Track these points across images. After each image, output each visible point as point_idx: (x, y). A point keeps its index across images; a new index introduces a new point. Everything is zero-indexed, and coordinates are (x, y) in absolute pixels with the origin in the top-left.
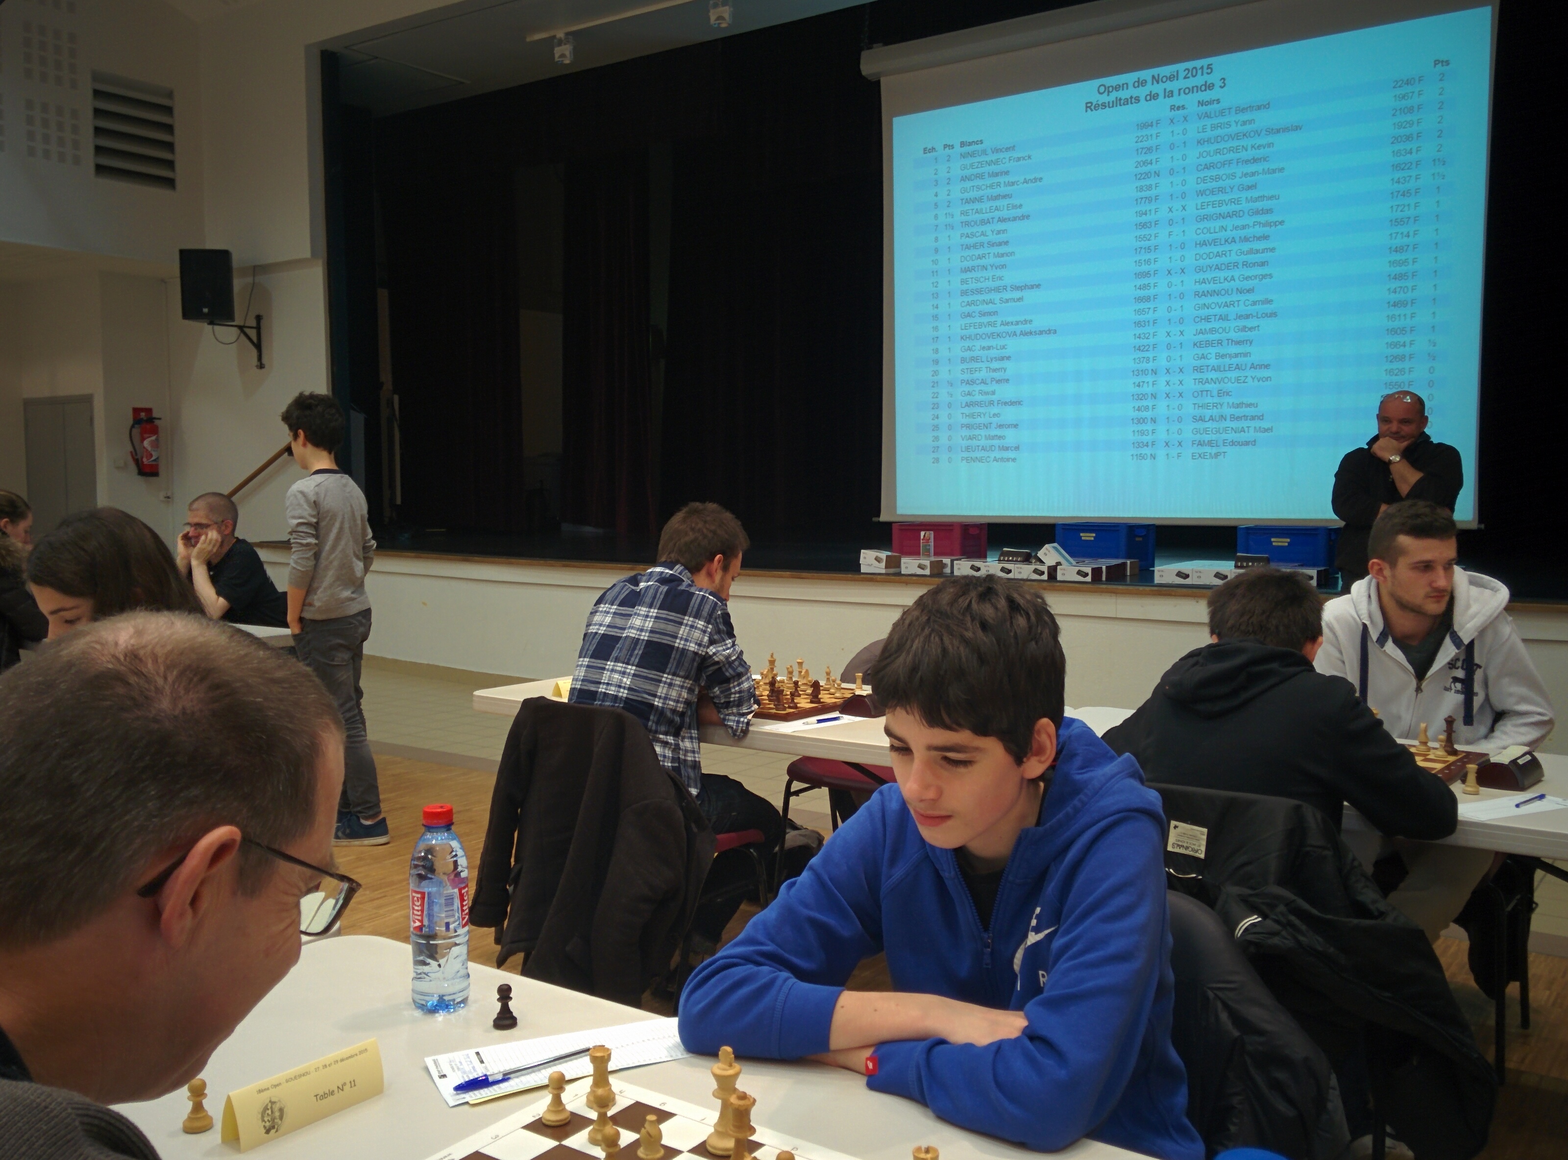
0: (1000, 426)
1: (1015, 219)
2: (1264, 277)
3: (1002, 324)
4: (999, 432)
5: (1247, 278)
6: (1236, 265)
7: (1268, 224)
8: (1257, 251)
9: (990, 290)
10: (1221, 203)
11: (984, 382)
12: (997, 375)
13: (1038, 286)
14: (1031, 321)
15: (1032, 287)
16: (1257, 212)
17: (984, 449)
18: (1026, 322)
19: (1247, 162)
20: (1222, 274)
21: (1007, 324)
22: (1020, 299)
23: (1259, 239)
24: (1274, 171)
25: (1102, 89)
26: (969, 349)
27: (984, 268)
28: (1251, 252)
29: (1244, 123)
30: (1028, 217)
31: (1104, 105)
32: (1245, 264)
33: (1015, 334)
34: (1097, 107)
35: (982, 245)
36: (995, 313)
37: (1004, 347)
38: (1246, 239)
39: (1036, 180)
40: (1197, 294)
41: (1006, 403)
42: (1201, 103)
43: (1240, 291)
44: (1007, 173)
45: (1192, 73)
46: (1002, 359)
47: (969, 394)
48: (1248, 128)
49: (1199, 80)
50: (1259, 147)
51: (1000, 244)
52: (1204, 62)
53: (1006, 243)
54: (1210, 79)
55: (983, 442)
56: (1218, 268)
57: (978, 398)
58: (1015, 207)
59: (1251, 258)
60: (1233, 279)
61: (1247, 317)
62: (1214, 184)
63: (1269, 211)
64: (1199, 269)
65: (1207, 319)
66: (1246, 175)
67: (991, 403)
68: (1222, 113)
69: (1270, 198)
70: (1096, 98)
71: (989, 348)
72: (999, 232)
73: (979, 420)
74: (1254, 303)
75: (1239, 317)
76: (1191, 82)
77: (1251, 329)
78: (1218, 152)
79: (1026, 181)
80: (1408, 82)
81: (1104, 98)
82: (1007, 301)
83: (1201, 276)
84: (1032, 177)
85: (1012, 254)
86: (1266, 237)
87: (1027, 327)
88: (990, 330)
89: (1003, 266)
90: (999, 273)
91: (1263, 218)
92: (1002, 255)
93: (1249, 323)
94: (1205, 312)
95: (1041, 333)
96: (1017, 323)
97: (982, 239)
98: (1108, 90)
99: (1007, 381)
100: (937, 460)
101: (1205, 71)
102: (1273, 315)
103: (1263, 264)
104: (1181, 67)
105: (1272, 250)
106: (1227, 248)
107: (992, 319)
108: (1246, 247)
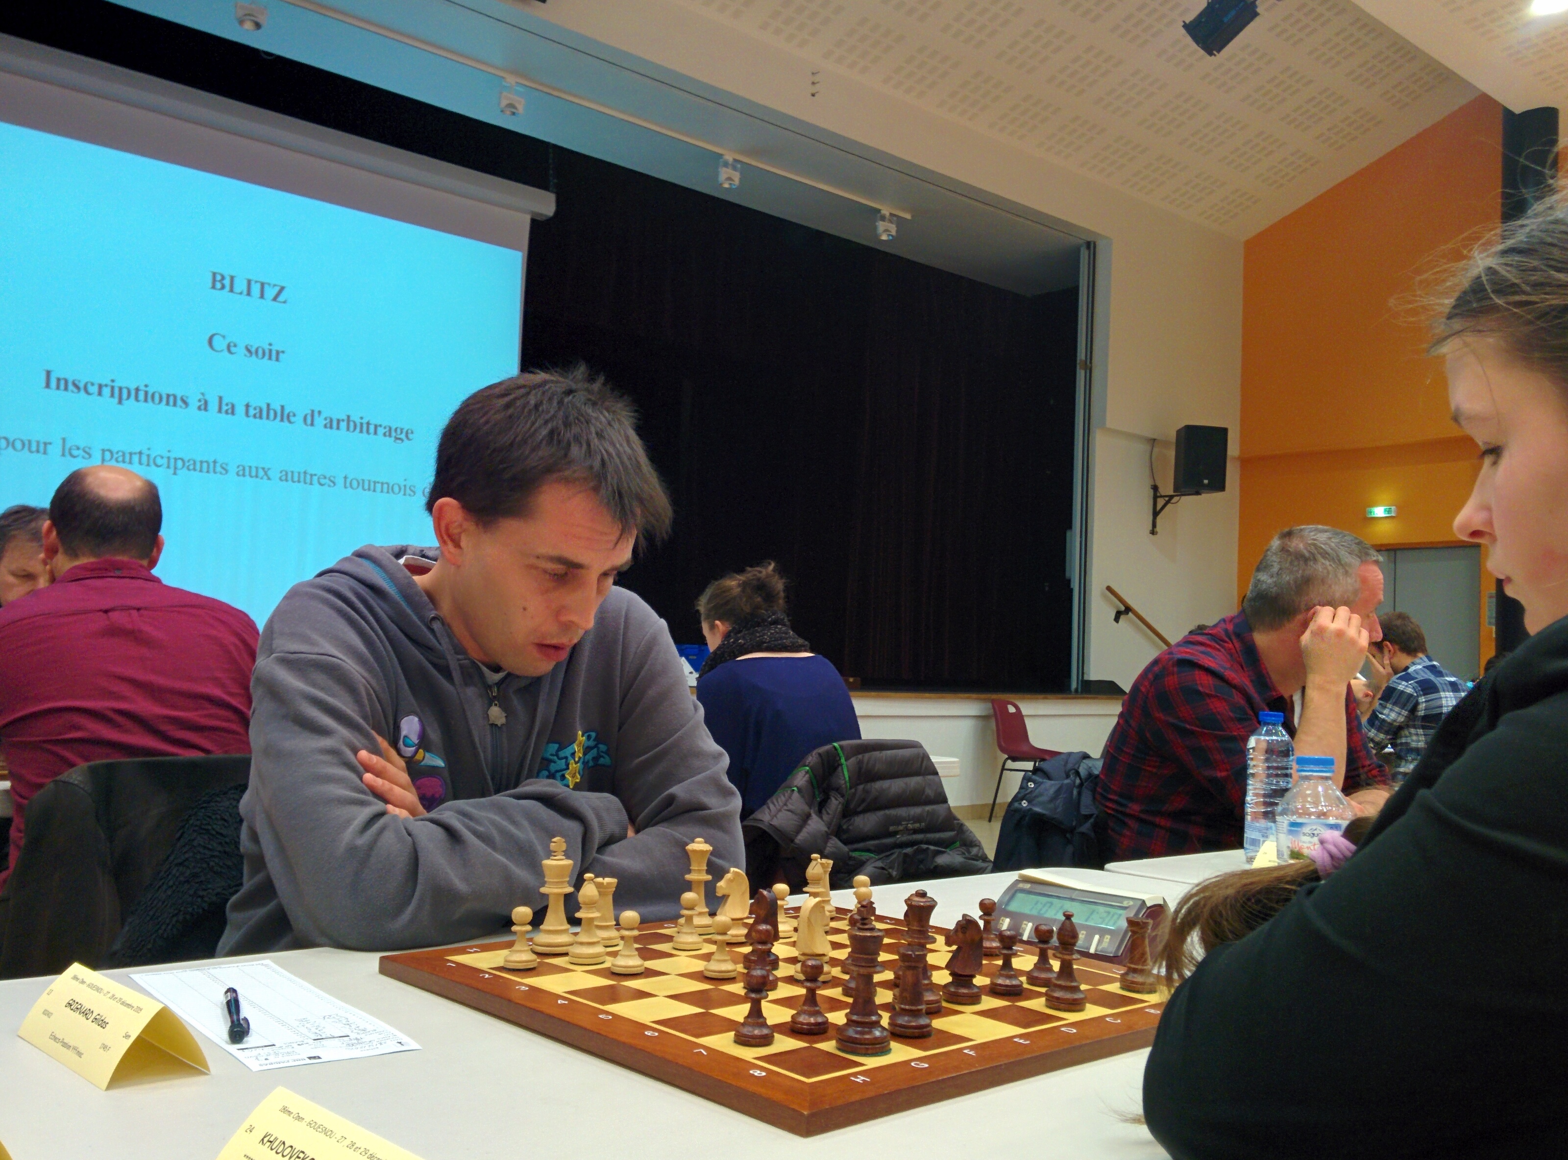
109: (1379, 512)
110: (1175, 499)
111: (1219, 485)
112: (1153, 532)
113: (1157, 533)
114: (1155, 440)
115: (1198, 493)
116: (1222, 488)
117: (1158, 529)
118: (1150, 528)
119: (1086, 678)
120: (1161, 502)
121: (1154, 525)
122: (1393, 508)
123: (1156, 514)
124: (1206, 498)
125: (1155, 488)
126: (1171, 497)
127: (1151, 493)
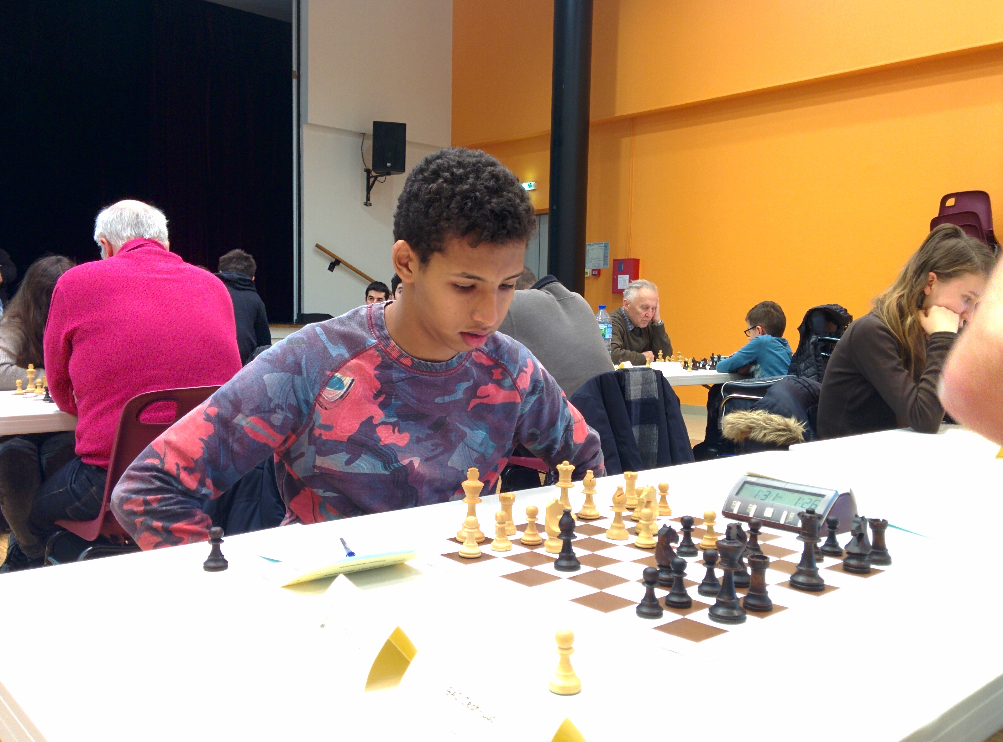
110: (379, 179)
111: (400, 166)
112: (367, 203)
113: (370, 205)
114: (364, 134)
115: (389, 174)
116: (402, 169)
117: (372, 200)
118: (365, 200)
119: (302, 313)
120: (372, 180)
121: (368, 199)
122: (533, 183)
123: (369, 188)
124: (395, 177)
125: (368, 171)
126: (376, 178)
127: (365, 174)
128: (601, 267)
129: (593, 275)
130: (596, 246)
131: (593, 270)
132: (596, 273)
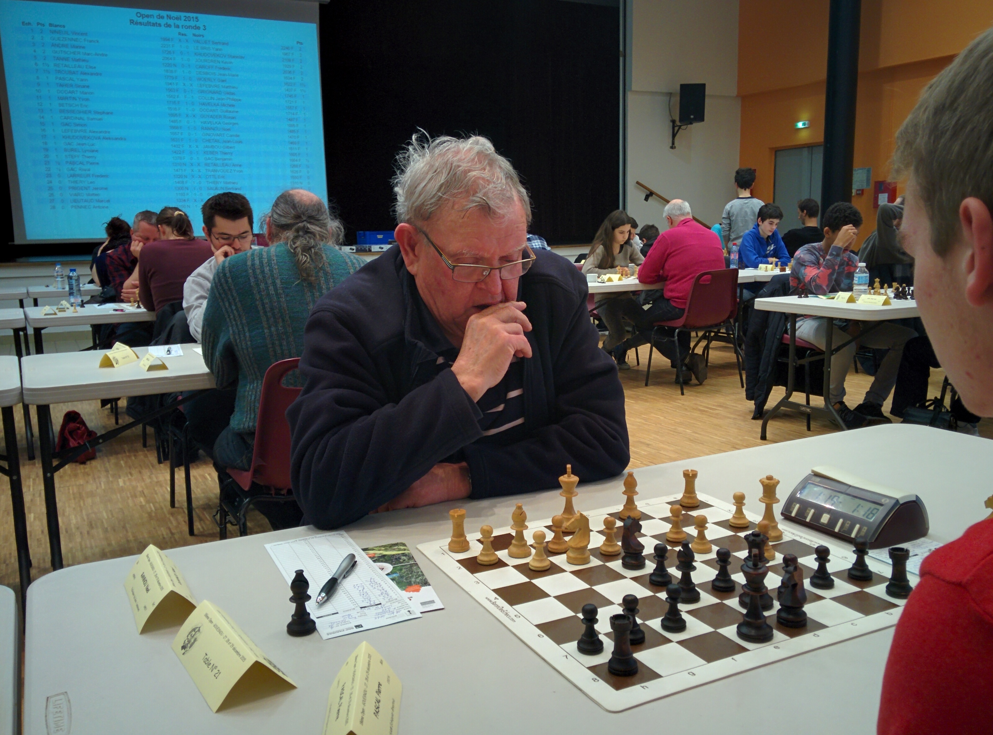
0: (96, 189)
1: (92, 74)
2: (234, 124)
3: (90, 132)
4: (95, 192)
5: (227, 124)
6: (220, 117)
7: (233, 100)
8: (230, 112)
9: (80, 112)
10: (210, 86)
11: (81, 163)
12: (91, 160)
13: (112, 113)
14: (109, 132)
15: (108, 113)
16: (228, 93)
17: (86, 201)
18: (106, 132)
19: (220, 68)
20: (215, 120)
21: (94, 132)
22: (100, 119)
23: (230, 106)
24: (234, 76)
25: (139, 15)
26: (69, 144)
27: (74, 99)
28: (227, 111)
29: (217, 50)
30: (101, 74)
31: (141, 24)
32: (225, 117)
33: (99, 138)
34: (137, 23)
35: (71, 86)
36: (85, 125)
37: (93, 145)
38: (224, 105)
39: (103, 55)
40: (203, 128)
41: (98, 176)
42: (194, 35)
43: (224, 130)
44: (84, 47)
45: (187, 19)
46: (93, 151)
47: (72, 169)
48: (218, 52)
49: (192, 23)
50: (226, 63)
51: (84, 87)
52: (195, 15)
53: (88, 87)
54: (198, 24)
55: (85, 197)
56: (212, 117)
57: (78, 172)
58: (91, 67)
59: (227, 114)
60: (220, 123)
61: (229, 142)
62: (205, 76)
63: (233, 94)
64: (203, 116)
65: (209, 141)
66: (221, 74)
67: (88, 176)
68: (205, 42)
69: (234, 87)
70: (135, 19)
71: (83, 144)
72: (82, 80)
73: (80, 185)
74: (231, 136)
75: (225, 142)
76: (188, 23)
77: (231, 148)
78: (206, 61)
79: (96, 54)
80: (287, 48)
81: (140, 20)
82: (92, 119)
83: (204, 120)
84: (101, 53)
85: (92, 93)
86: (233, 106)
87: (107, 135)
88: (82, 134)
89: (87, 100)
90: (84, 103)
91: (231, 97)
92: (86, 93)
93: (229, 145)
94: (208, 137)
95: (116, 139)
96: (101, 132)
97: (71, 82)
98: (143, 16)
99: (98, 163)
100: (54, 207)
101: (195, 20)
102: (240, 142)
103: (233, 118)
104: (182, 14)
105: (237, 112)
106: (214, 108)
107: (83, 128)
108: (224, 108)
109: (800, 125)
110: (682, 127)
111: (700, 118)
112: (673, 147)
113: (675, 148)
114: (673, 93)
115: (691, 123)
116: (702, 120)
117: (676, 144)
118: (671, 145)
120: (676, 129)
121: (673, 143)
122: (807, 122)
123: (674, 136)
124: (696, 126)
125: (673, 122)
126: (680, 127)
127: (671, 124)
128: (865, 186)
129: (857, 194)
130: (860, 171)
131: (857, 190)
132: (860, 192)
